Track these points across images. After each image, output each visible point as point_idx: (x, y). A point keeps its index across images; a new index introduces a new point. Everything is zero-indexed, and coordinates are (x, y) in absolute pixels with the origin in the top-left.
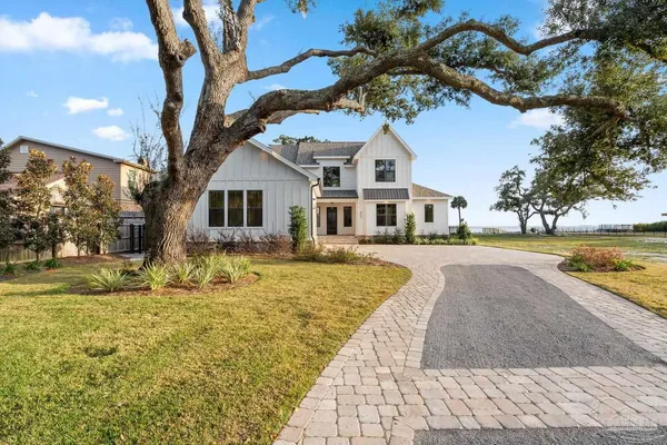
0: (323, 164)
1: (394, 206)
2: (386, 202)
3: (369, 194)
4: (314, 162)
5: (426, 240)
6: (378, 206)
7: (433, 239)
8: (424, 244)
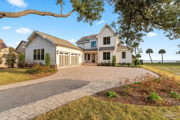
0: (91, 41)
1: (109, 53)
2: (106, 51)
3: (101, 49)
4: (89, 40)
5: (120, 65)
6: (104, 53)
7: (122, 65)
8: (119, 66)
